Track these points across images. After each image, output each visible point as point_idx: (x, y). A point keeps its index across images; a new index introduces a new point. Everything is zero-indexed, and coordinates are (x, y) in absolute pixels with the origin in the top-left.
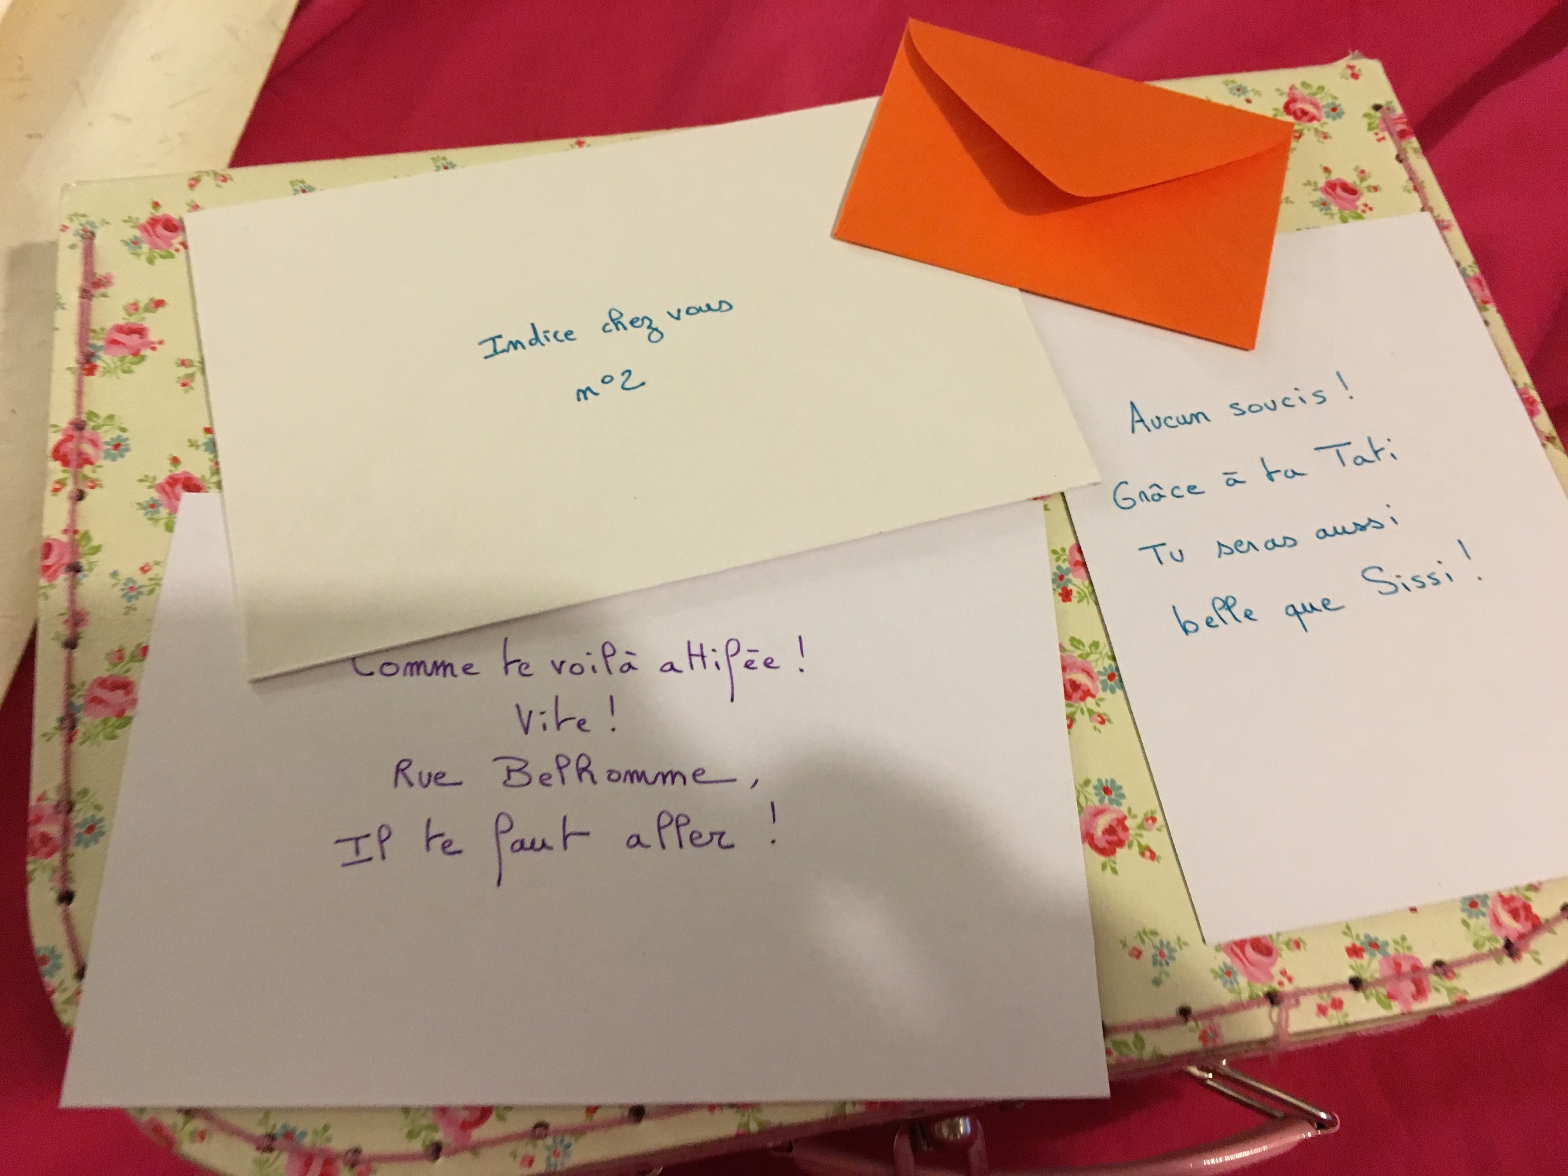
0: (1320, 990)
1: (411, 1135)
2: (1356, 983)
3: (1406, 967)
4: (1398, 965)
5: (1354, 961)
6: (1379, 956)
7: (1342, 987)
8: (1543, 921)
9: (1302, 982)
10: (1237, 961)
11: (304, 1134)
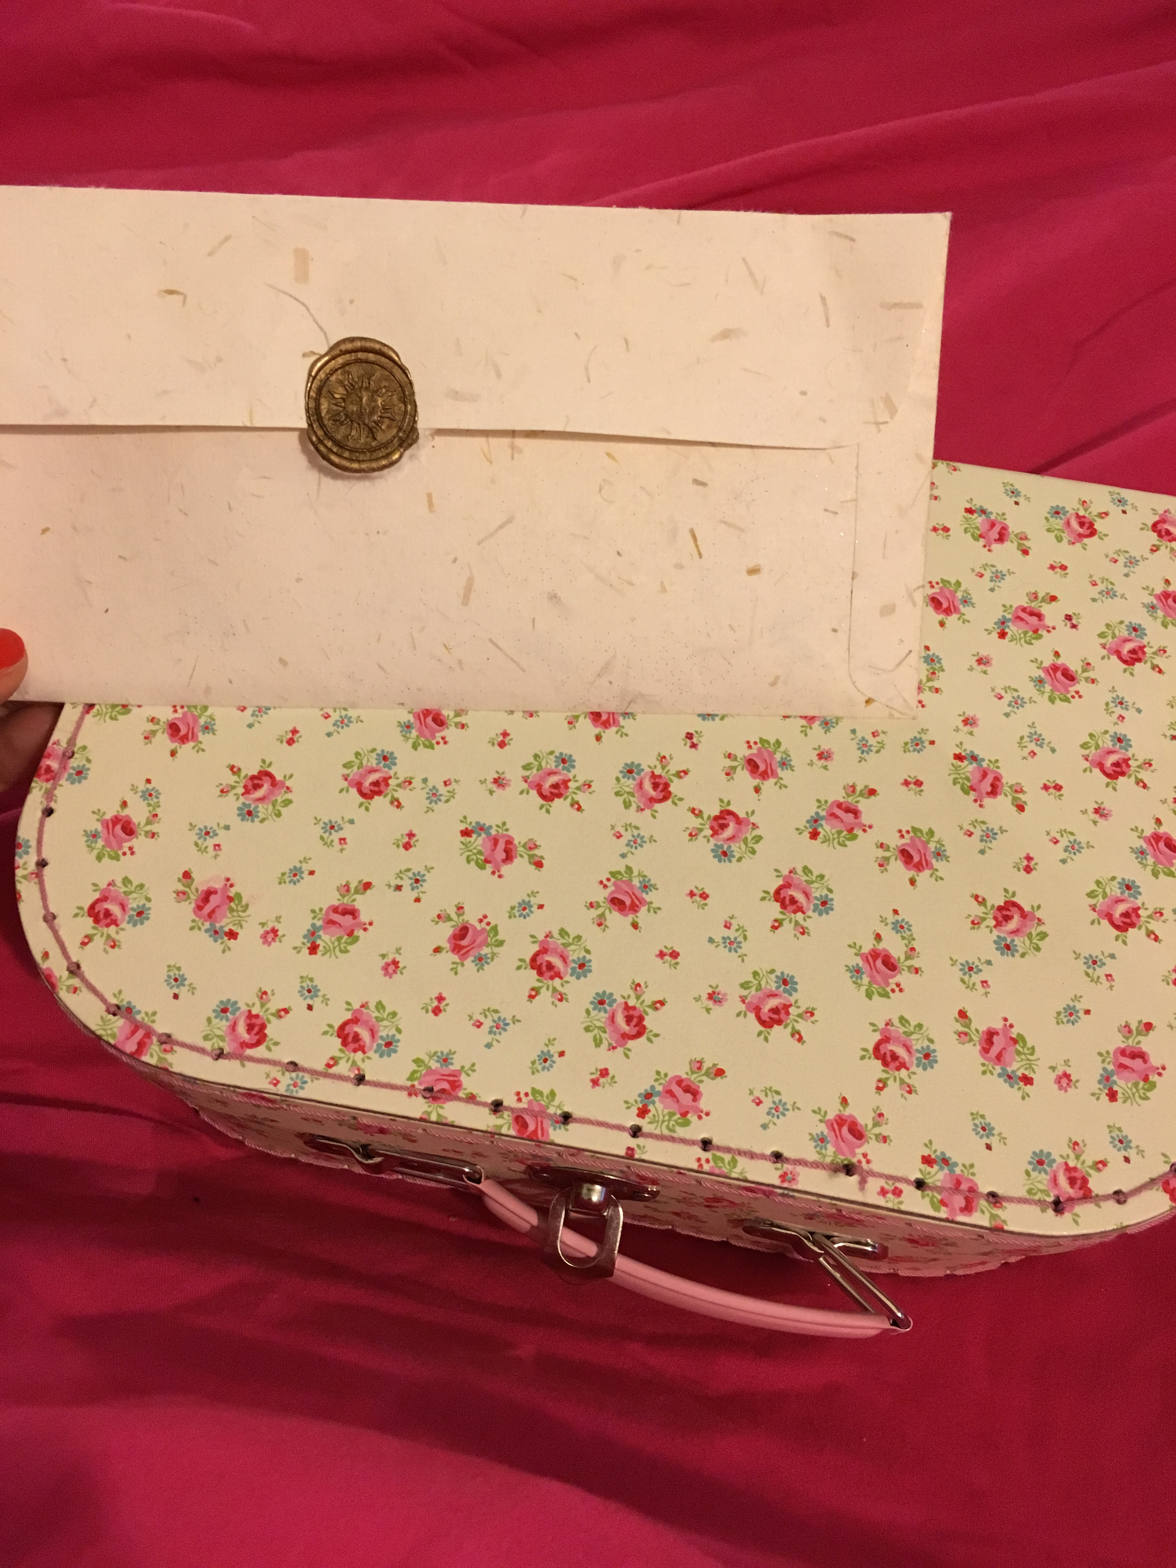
0: (888, 1177)
1: (206, 1038)
2: (920, 1184)
3: (964, 1186)
4: (958, 1183)
5: (924, 1167)
6: (946, 1171)
7: (907, 1181)
8: (1093, 1194)
9: (875, 1167)
10: (833, 1133)
11: (139, 1012)
